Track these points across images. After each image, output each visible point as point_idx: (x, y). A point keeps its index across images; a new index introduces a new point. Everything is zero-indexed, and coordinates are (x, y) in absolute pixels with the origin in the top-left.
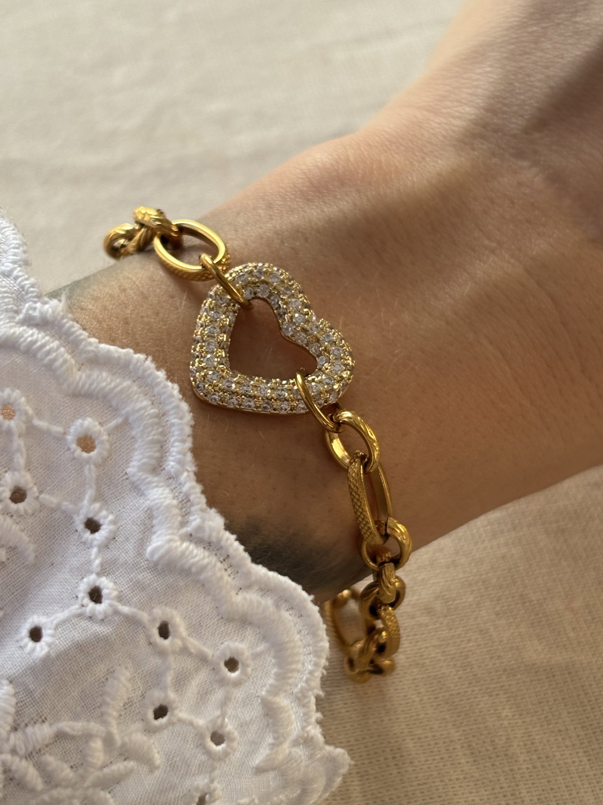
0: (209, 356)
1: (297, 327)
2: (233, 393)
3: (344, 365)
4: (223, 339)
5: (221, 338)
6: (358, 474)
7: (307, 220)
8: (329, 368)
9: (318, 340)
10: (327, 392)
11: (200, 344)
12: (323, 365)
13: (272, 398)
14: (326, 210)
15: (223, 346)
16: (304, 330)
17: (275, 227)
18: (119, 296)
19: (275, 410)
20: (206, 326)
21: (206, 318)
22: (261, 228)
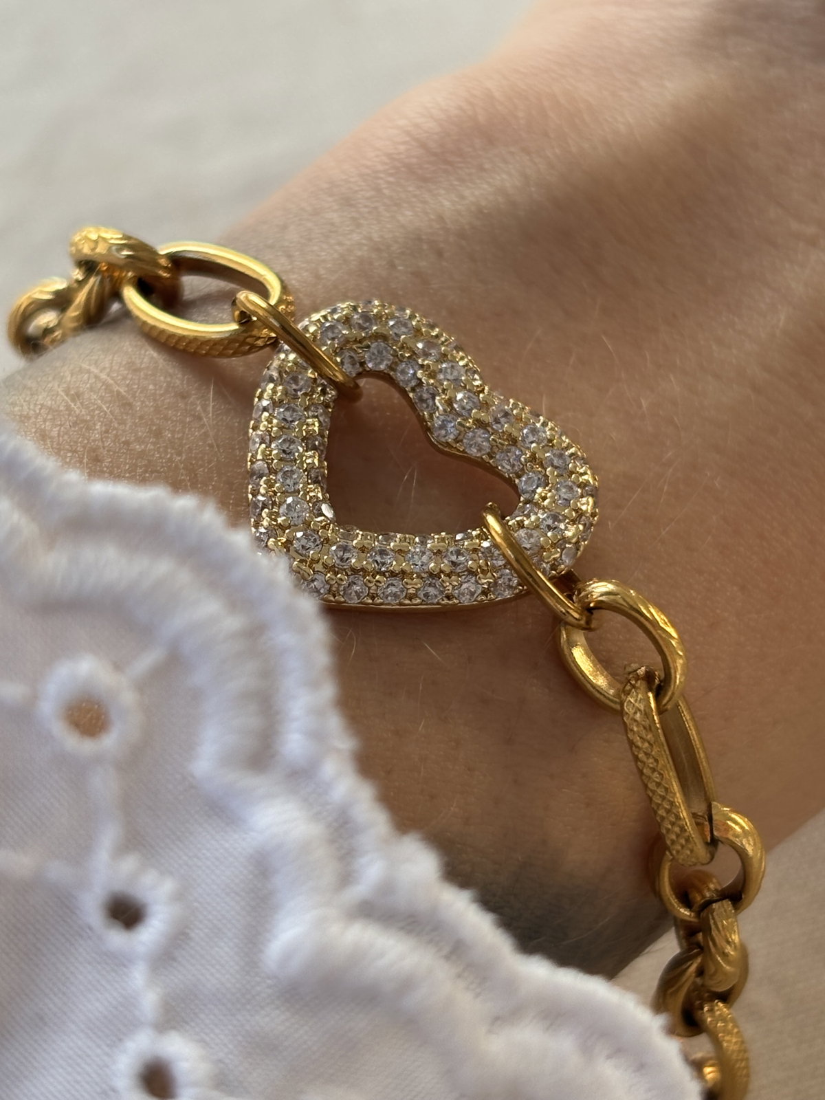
0: (289, 500)
1: (466, 420)
2: (355, 571)
3: (579, 486)
4: (314, 463)
5: (309, 461)
6: (647, 714)
7: (432, 217)
8: (549, 495)
9: (514, 442)
10: (554, 545)
11: (265, 478)
12: (534, 492)
13: (442, 571)
14: (467, 193)
15: (317, 477)
16: (480, 424)
17: (370, 239)
18: (68, 408)
19: (448, 597)
20: (272, 440)
21: (270, 422)
22: (340, 244)
